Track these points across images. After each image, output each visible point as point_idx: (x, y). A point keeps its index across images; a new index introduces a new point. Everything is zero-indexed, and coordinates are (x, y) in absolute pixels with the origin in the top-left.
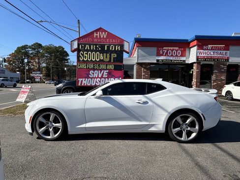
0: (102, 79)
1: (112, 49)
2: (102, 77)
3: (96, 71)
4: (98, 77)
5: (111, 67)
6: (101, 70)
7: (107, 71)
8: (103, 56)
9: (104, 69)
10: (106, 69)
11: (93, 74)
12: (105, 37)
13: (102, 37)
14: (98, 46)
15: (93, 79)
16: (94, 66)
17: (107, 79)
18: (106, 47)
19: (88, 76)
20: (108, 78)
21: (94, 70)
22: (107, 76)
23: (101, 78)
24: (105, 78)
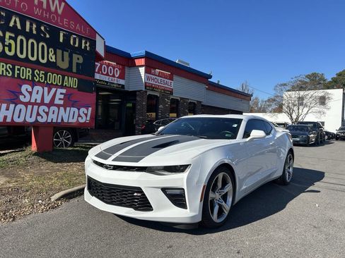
0: (52, 108)
1: (75, 43)
2: (52, 103)
3: (37, 88)
4: (42, 103)
5: (72, 82)
6: (50, 86)
7: (64, 91)
8: (55, 53)
9: (56, 86)
10: (62, 87)
11: (31, 93)
12: (60, 11)
13: (53, 9)
14: (42, 28)
15: (30, 107)
16: (33, 75)
17: (62, 109)
18: (61, 35)
19: (18, 97)
20: (65, 106)
21: (33, 83)
22: (61, 102)
23: (49, 106)
24: (58, 106)
